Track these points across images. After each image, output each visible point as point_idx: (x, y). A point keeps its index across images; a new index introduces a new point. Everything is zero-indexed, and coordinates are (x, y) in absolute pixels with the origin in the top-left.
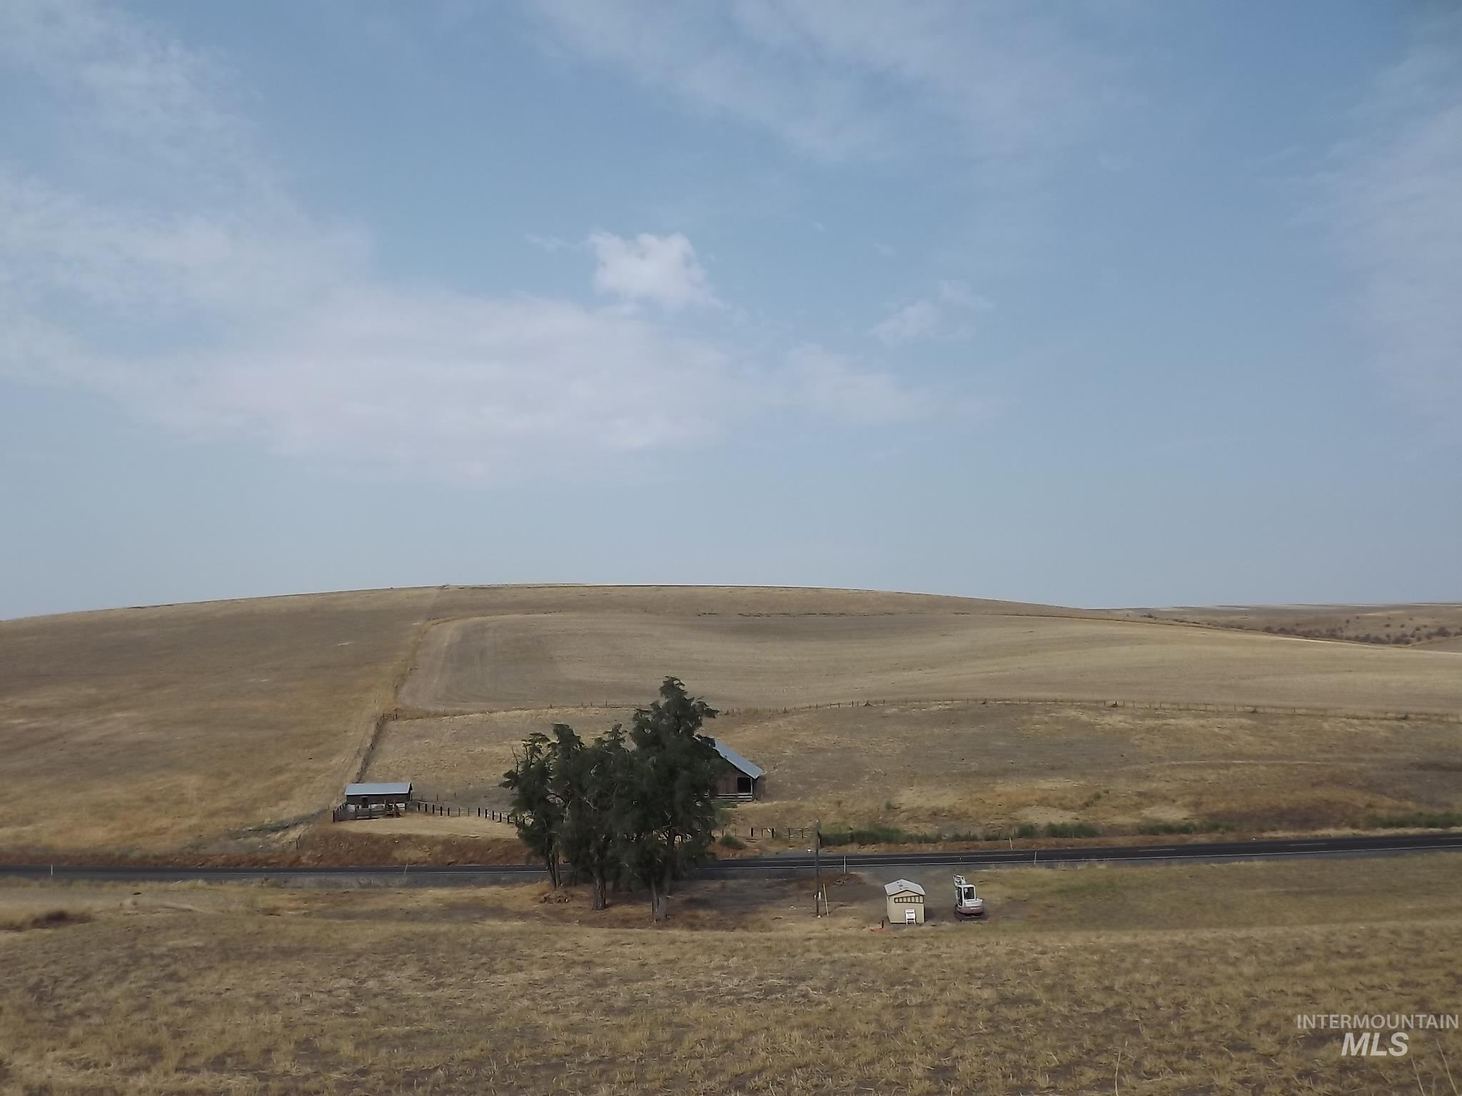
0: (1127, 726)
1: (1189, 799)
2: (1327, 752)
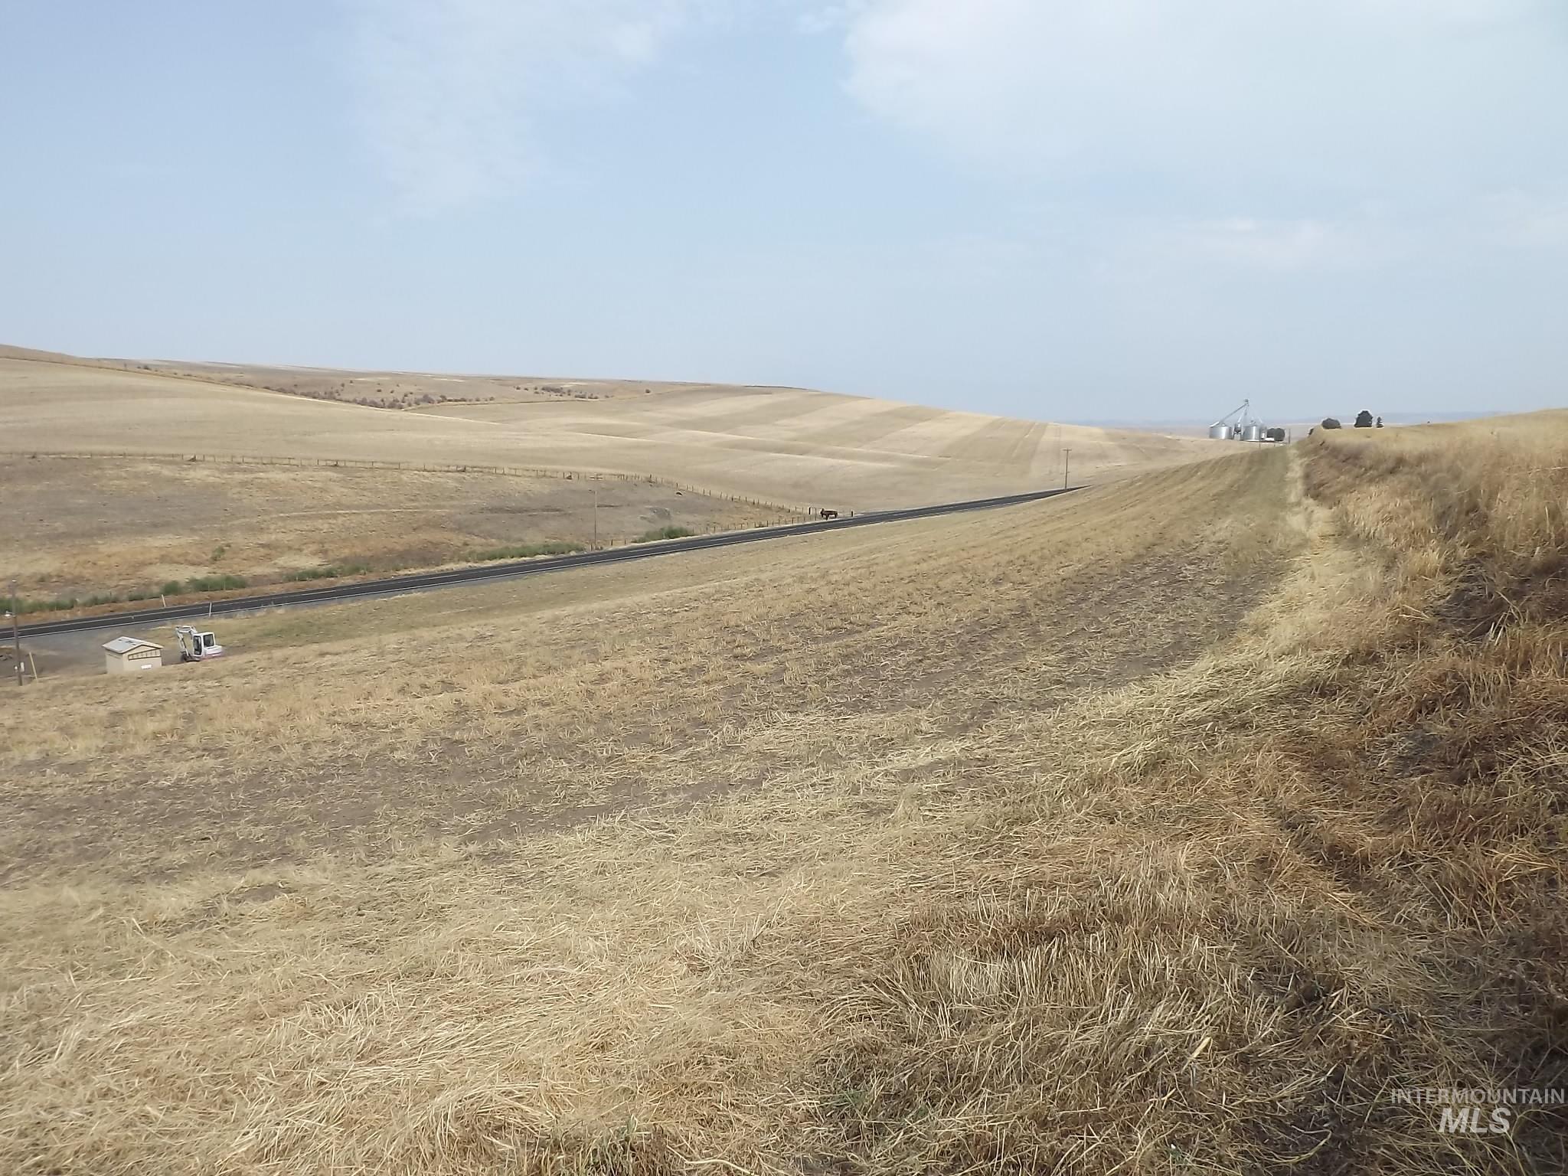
2: (414, 501)
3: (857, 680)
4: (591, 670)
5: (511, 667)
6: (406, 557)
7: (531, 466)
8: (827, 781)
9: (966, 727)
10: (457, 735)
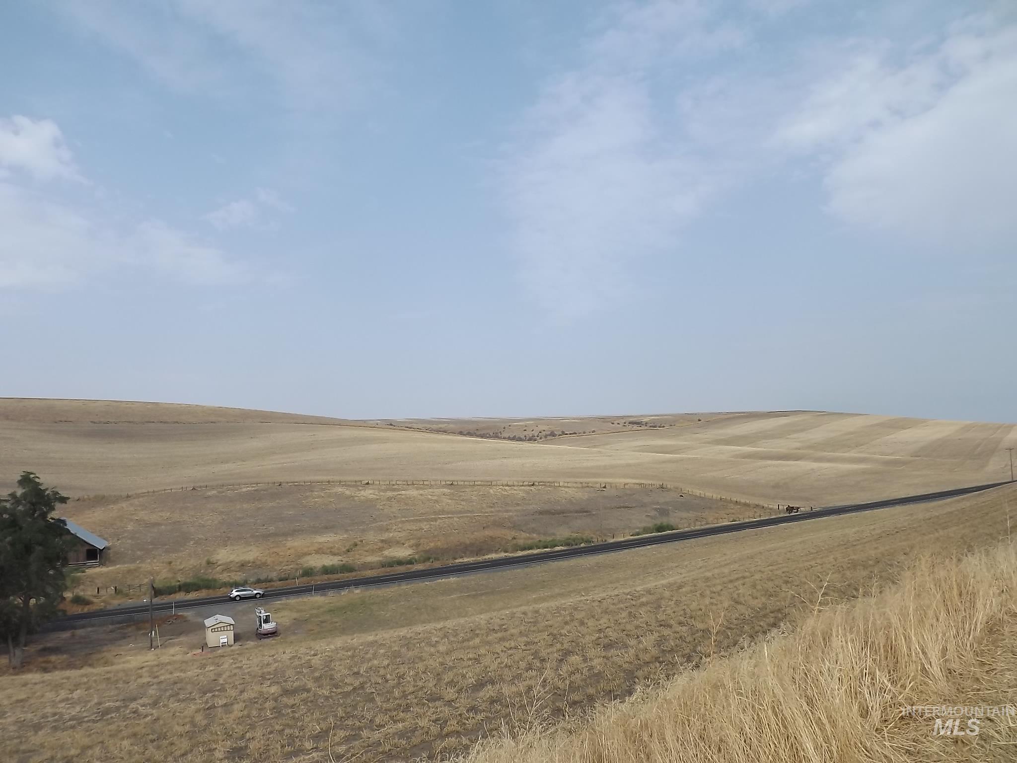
0: (375, 496)
1: (412, 542)
2: (492, 507)
7: (581, 480)
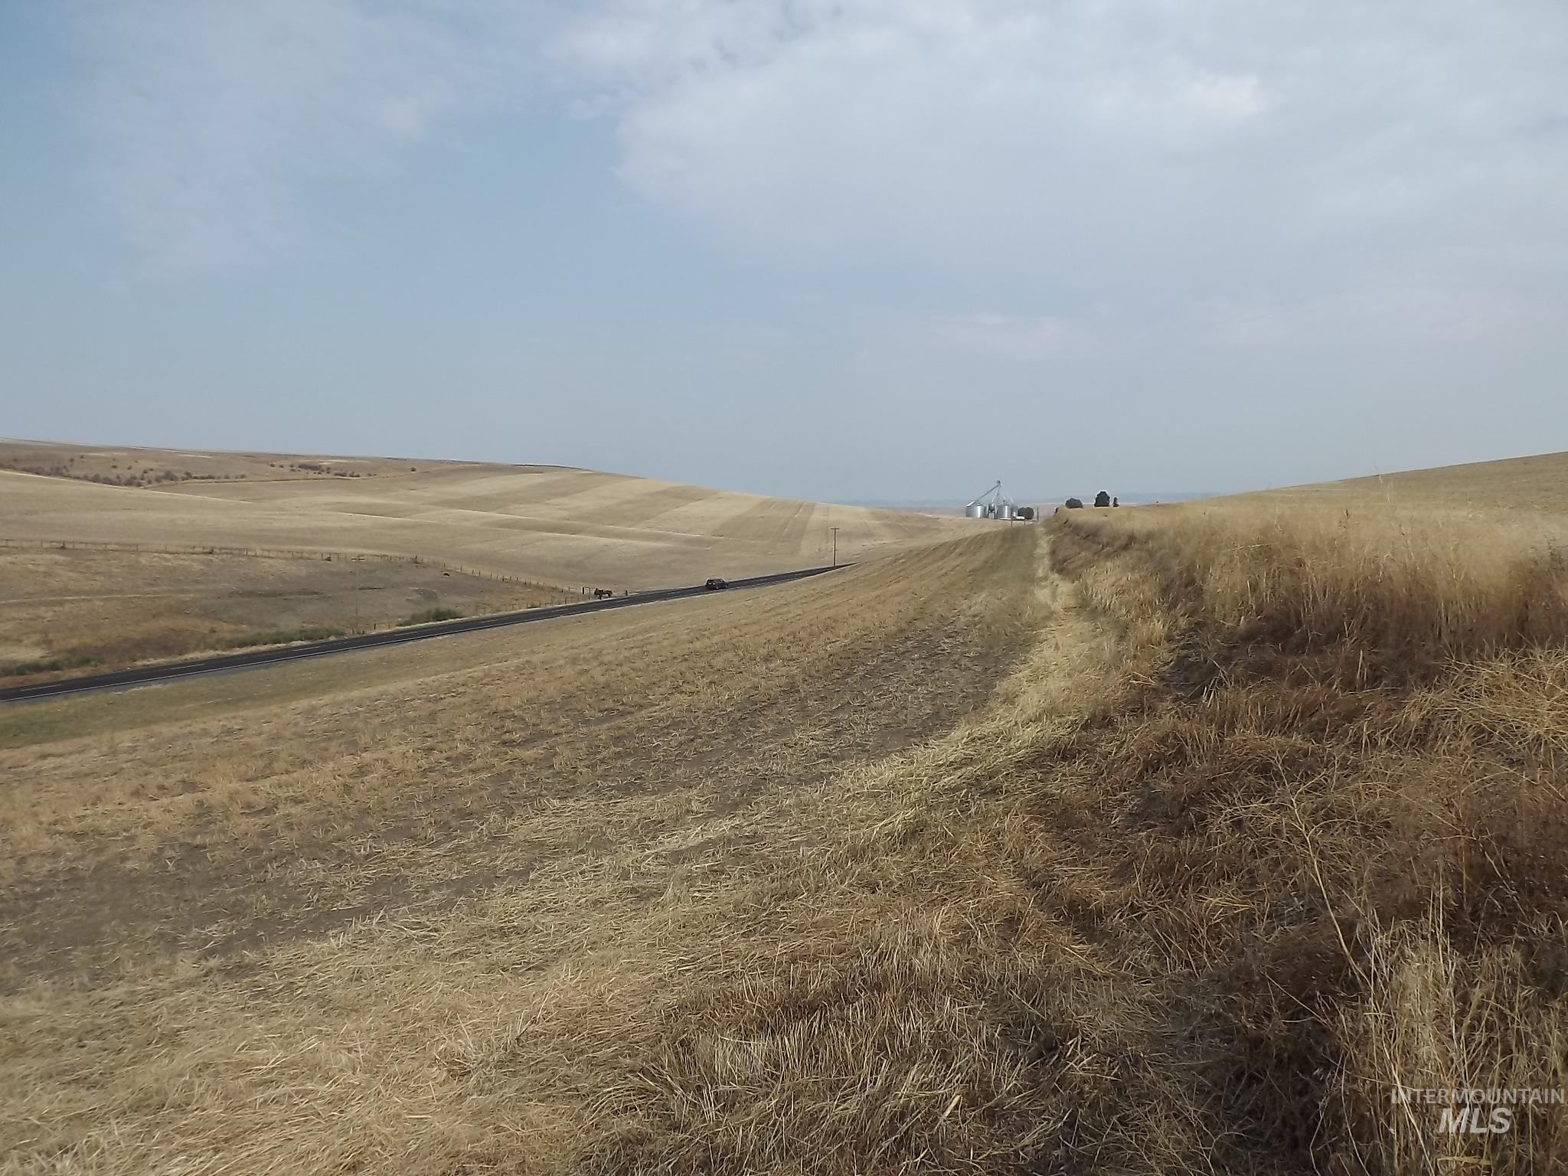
1: (34, 638)
3: (629, 762)
4: (349, 762)
5: (261, 763)
6: (142, 646)
7: (286, 547)
8: (596, 867)
9: (736, 805)
10: (199, 840)
